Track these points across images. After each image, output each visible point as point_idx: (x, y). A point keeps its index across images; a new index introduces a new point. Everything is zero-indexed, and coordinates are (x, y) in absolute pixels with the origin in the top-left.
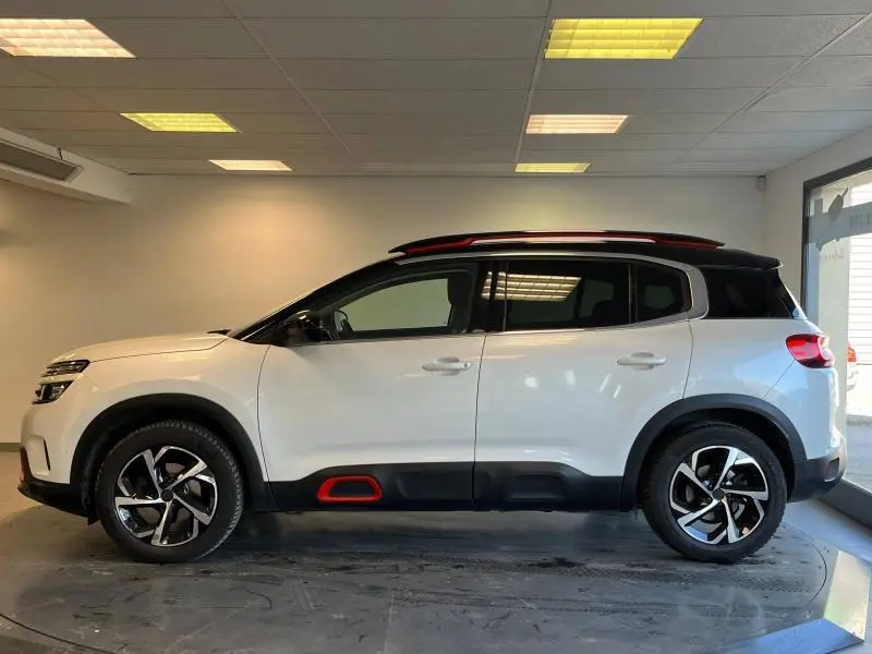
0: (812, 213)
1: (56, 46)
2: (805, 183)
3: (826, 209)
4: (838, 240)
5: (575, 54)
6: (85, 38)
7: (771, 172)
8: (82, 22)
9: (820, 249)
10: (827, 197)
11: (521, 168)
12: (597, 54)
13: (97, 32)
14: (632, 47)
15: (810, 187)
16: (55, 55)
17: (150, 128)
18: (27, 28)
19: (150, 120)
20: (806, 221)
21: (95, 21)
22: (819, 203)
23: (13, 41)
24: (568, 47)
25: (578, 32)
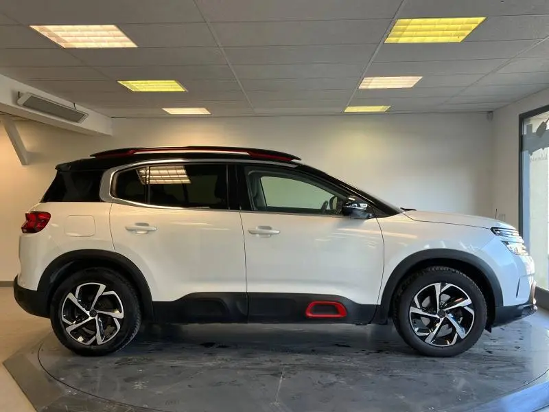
0: (525, 133)
1: (91, 42)
2: (520, 115)
3: (534, 130)
4: (543, 149)
5: (402, 40)
6: (111, 36)
7: (497, 109)
8: (113, 27)
9: (531, 154)
10: (535, 124)
11: (349, 109)
12: (416, 40)
13: (119, 32)
14: (438, 36)
15: (524, 118)
16: (89, 47)
17: (133, 90)
18: (77, 31)
19: (134, 85)
20: (521, 138)
21: (120, 26)
22: (530, 127)
23: (67, 39)
24: (400, 36)
25: (409, 27)
